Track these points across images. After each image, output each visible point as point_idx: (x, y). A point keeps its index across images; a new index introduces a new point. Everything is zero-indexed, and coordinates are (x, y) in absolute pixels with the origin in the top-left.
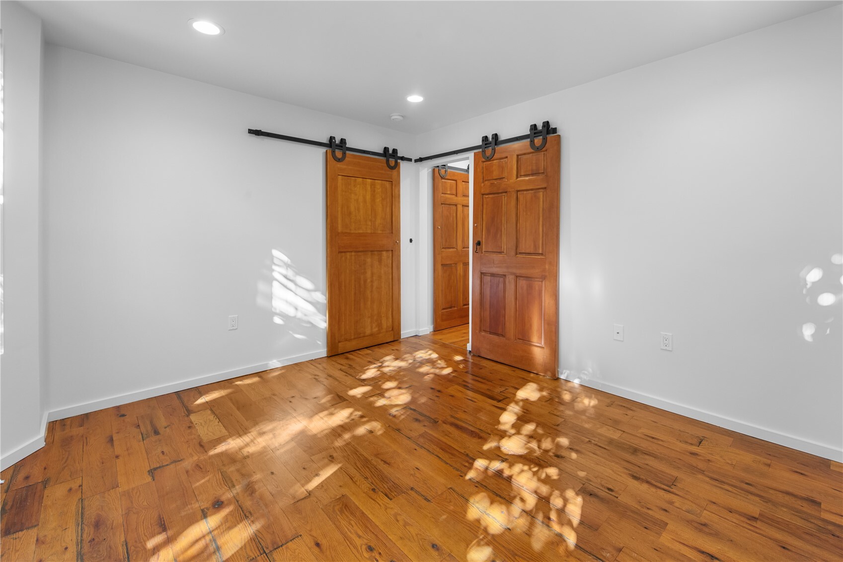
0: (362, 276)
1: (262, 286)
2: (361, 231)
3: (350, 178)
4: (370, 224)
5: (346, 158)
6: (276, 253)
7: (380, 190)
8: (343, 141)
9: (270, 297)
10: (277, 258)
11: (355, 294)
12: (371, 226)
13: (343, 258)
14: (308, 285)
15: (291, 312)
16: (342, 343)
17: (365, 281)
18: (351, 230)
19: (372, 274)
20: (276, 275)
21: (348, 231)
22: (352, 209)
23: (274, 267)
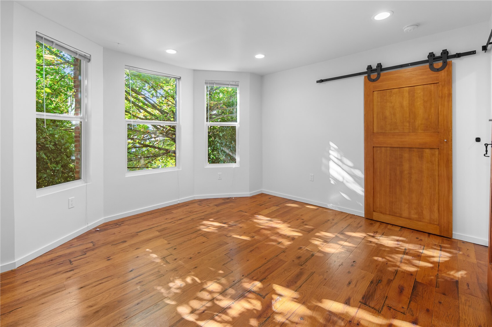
0: (398, 167)
1: (324, 161)
2: (397, 131)
3: (385, 91)
4: (408, 125)
5: (381, 77)
6: (331, 144)
7: (422, 93)
8: (379, 65)
9: (328, 168)
10: (333, 147)
11: (390, 180)
12: (409, 126)
13: (379, 152)
14: (350, 164)
15: (341, 179)
16: (377, 213)
17: (402, 172)
18: (386, 130)
19: (411, 168)
20: (331, 157)
21: (383, 131)
22: (387, 113)
23: (331, 152)
